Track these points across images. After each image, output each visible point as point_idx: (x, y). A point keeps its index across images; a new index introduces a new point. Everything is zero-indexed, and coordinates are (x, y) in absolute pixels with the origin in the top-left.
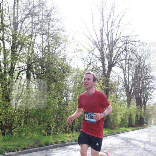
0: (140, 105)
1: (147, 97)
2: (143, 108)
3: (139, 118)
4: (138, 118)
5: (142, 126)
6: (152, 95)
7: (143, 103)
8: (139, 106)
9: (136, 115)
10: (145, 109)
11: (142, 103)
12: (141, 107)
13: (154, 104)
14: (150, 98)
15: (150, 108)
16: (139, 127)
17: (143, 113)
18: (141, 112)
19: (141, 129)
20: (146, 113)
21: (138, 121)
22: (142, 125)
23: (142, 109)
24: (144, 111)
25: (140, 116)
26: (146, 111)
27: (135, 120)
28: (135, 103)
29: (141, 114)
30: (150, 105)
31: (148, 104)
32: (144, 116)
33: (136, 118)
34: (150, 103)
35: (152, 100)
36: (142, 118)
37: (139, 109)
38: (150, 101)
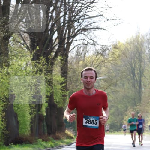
0: (47, 55)
1: (69, 27)
2: (57, 70)
5: (58, 139)
6: (90, 18)
7: (57, 48)
8: (43, 59)
10: (64, 73)
11: (52, 49)
12: (50, 63)
13: (98, 53)
14: (84, 30)
16: (46, 141)
17: (59, 87)
20: (70, 87)
21: (40, 118)
22: (57, 134)
23: (54, 73)
24: (63, 81)
25: (48, 100)
26: (68, 79)
27: (29, 115)
28: (25, 48)
29: (51, 93)
30: (82, 55)
31: (77, 53)
32: (61, 100)
33: (34, 107)
34: (85, 50)
35: (90, 38)
36: (57, 109)
37: (43, 75)
38: (83, 40)
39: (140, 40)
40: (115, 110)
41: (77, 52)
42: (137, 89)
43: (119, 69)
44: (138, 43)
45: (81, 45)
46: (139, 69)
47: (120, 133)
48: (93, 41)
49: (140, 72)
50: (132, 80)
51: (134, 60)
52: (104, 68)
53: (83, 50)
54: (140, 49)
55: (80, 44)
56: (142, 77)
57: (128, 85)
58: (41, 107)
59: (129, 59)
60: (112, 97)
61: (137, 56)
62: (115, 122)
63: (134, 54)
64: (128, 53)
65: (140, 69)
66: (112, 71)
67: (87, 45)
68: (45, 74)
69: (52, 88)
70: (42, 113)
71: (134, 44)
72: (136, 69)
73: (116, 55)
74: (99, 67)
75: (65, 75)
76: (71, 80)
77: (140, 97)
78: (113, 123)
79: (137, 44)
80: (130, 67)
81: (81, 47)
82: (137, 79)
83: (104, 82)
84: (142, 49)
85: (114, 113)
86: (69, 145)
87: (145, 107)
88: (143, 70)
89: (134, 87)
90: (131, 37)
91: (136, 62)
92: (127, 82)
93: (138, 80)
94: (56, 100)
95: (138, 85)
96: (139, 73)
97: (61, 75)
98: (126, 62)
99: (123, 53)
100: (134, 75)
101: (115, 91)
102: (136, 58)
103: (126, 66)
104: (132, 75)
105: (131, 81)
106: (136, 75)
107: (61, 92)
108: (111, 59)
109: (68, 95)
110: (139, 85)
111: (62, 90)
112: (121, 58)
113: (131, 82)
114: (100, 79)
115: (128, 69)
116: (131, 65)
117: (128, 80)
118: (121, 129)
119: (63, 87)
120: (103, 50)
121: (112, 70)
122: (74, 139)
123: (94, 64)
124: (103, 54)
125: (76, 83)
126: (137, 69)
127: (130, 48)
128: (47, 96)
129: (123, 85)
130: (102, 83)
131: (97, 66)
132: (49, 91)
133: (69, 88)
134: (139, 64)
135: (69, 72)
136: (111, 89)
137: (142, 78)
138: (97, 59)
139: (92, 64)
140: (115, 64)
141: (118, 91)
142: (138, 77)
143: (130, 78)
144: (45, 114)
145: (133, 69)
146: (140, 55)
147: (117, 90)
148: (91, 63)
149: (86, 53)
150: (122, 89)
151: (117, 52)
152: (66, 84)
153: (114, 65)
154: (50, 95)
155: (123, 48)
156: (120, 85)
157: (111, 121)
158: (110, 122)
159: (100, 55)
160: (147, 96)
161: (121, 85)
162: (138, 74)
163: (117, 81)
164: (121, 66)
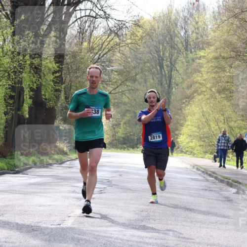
3: (26, 107)
4: (19, 107)
9: (13, 88)
13: (111, 31)
15: (91, 49)
17: (52, 77)
18: (37, 70)
19: (35, 165)
23: (44, 56)
24: (58, 69)
25: (33, 95)
26: (65, 67)
27: (3, 115)
28: (3, 17)
29: (38, 85)
30: (87, 33)
31: (79, 30)
32: (53, 96)
33: (11, 104)
34: (92, 26)
35: (100, 8)
36: (46, 109)
37: (27, 57)
38: (90, 11)
39: (173, 17)
40: (132, 117)
41: (80, 28)
42: (165, 88)
43: (141, 58)
44: (169, 21)
45: (87, 18)
46: (169, 60)
47: (137, 151)
48: (105, 12)
49: (171, 63)
50: (158, 74)
51: (163, 45)
52: (118, 55)
53: (89, 26)
54: (173, 30)
55: (86, 16)
56: (173, 70)
57: (152, 81)
58: (23, 105)
59: (155, 44)
60: (128, 98)
61: (168, 40)
62: (131, 135)
63: (163, 36)
64: (154, 34)
65: (171, 59)
66: (129, 60)
67: (95, 18)
68: (31, 56)
69: (40, 78)
70: (23, 113)
71: (164, 22)
72: (165, 59)
73: (138, 36)
74: (111, 52)
75: (60, 60)
76: (69, 68)
77: (169, 100)
78: (128, 137)
79: (168, 23)
80: (157, 56)
81: (86, 22)
82: (165, 73)
83: (118, 75)
84: (175, 31)
85: (129, 121)
86: (60, 164)
87: (175, 114)
88: (175, 61)
89: (161, 84)
90: (161, 11)
91: (166, 49)
92: (151, 77)
93: (167, 75)
94: (45, 96)
95: (166, 82)
96: (170, 65)
97: (55, 60)
98: (151, 48)
99: (148, 34)
100: (162, 67)
101: (133, 88)
102: (165, 42)
103: (151, 54)
104: (159, 68)
105: (157, 76)
106: (165, 67)
107: (53, 84)
108: (129, 41)
109: (63, 89)
110: (168, 82)
111: (55, 82)
112: (144, 41)
113: (157, 78)
114: (112, 70)
115: (153, 58)
116: (158, 52)
117: (153, 74)
118: (138, 146)
119: (56, 77)
120: (118, 27)
121: (129, 57)
122: (68, 155)
123: (104, 47)
124: (118, 33)
125: (76, 73)
126: (167, 59)
127: (158, 28)
128: (32, 90)
129: (145, 81)
130: (115, 76)
131: (109, 51)
132: (35, 82)
133: (65, 79)
134: (170, 52)
135: (67, 55)
136: (127, 86)
137: (173, 73)
138: (108, 39)
139: (101, 48)
140: (136, 50)
141: (137, 90)
142: (168, 71)
143: (156, 71)
144: (27, 116)
145: (160, 58)
146: (172, 39)
147: (136, 87)
148: (100, 46)
149: (93, 31)
150: (144, 86)
151: (139, 32)
152: (62, 74)
153: (134, 50)
154: (36, 88)
155: (147, 27)
156: (140, 80)
157: (125, 133)
158: (123, 134)
159: (113, 35)
160: (178, 99)
161: (143, 80)
162: (167, 66)
163: (136, 75)
164: (144, 53)
